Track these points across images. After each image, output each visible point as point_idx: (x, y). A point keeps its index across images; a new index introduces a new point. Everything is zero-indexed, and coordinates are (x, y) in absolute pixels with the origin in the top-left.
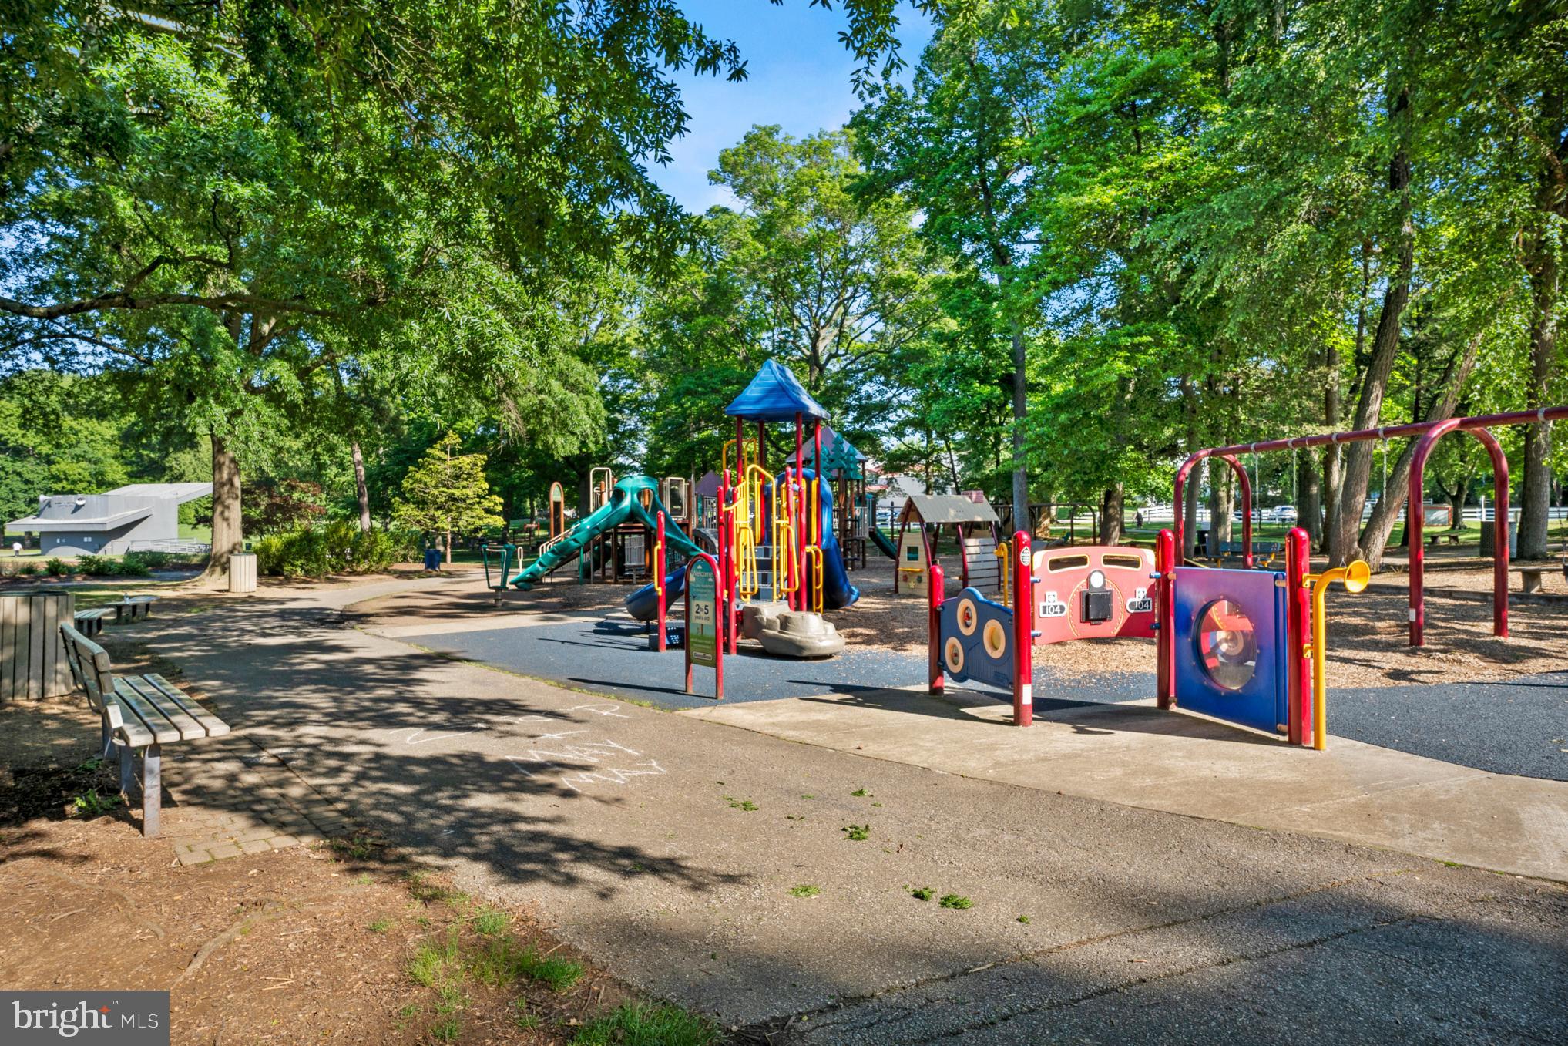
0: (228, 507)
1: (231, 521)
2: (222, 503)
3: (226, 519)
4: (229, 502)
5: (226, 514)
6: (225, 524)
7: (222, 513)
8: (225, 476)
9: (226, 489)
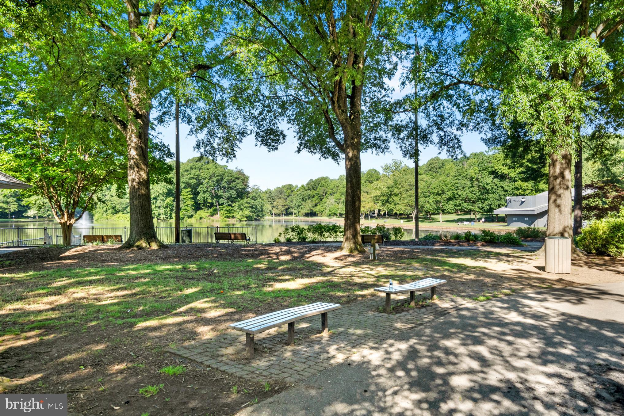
0: (559, 196)
1: (562, 207)
2: (555, 193)
3: (559, 206)
4: (560, 191)
5: (558, 202)
6: (557, 210)
7: (555, 201)
8: (558, 171)
9: (558, 181)
